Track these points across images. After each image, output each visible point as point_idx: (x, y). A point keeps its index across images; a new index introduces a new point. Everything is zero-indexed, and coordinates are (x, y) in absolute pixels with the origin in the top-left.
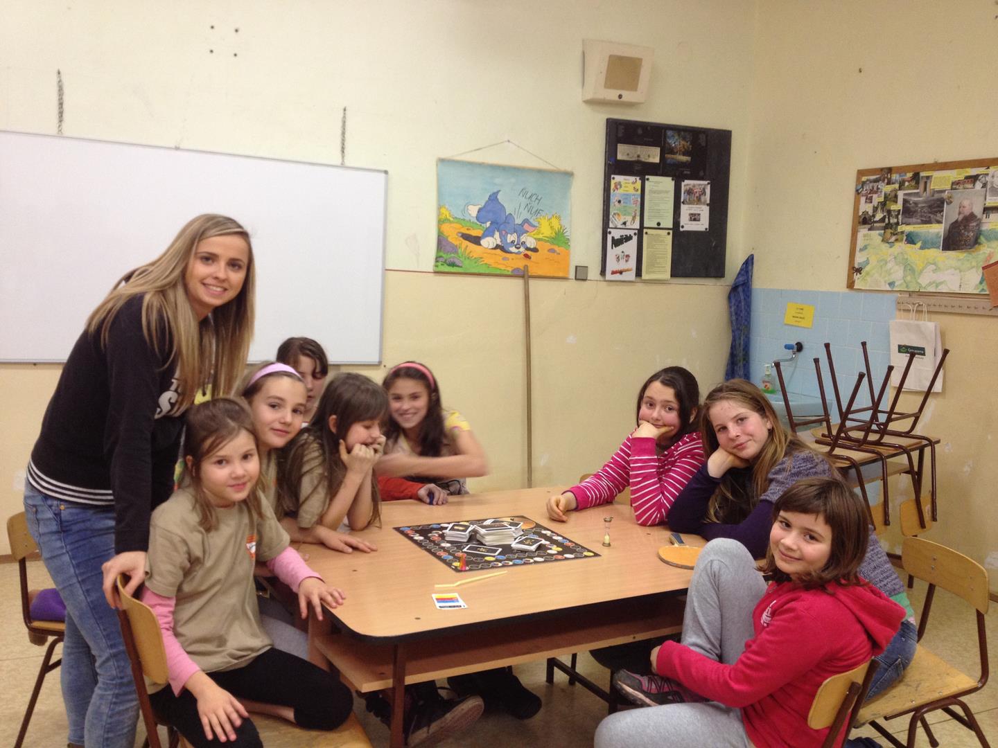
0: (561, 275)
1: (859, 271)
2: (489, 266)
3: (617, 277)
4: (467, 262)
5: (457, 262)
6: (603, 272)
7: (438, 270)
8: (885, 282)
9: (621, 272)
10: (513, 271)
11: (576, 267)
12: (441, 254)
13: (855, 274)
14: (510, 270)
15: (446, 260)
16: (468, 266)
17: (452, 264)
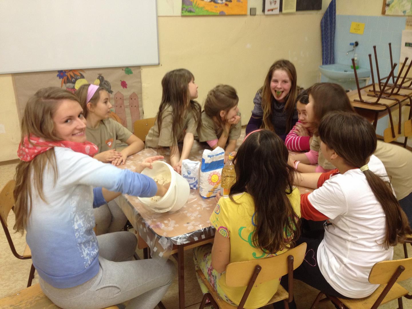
0: (243, 13)
1: (388, 5)
2: (208, 11)
3: (270, 13)
4: (197, 10)
5: (192, 10)
6: (264, 10)
7: (183, 14)
8: (401, 11)
9: (272, 10)
10: (220, 13)
11: (251, 9)
12: (185, 6)
13: (386, 7)
14: (218, 12)
15: (187, 10)
16: (198, 11)
17: (190, 11)
